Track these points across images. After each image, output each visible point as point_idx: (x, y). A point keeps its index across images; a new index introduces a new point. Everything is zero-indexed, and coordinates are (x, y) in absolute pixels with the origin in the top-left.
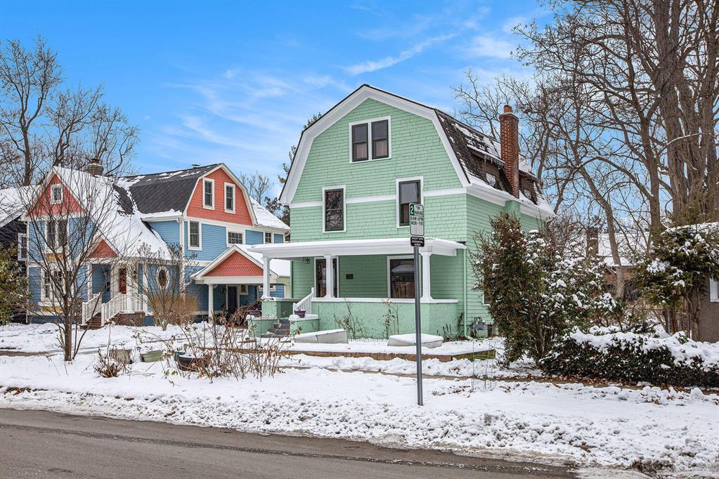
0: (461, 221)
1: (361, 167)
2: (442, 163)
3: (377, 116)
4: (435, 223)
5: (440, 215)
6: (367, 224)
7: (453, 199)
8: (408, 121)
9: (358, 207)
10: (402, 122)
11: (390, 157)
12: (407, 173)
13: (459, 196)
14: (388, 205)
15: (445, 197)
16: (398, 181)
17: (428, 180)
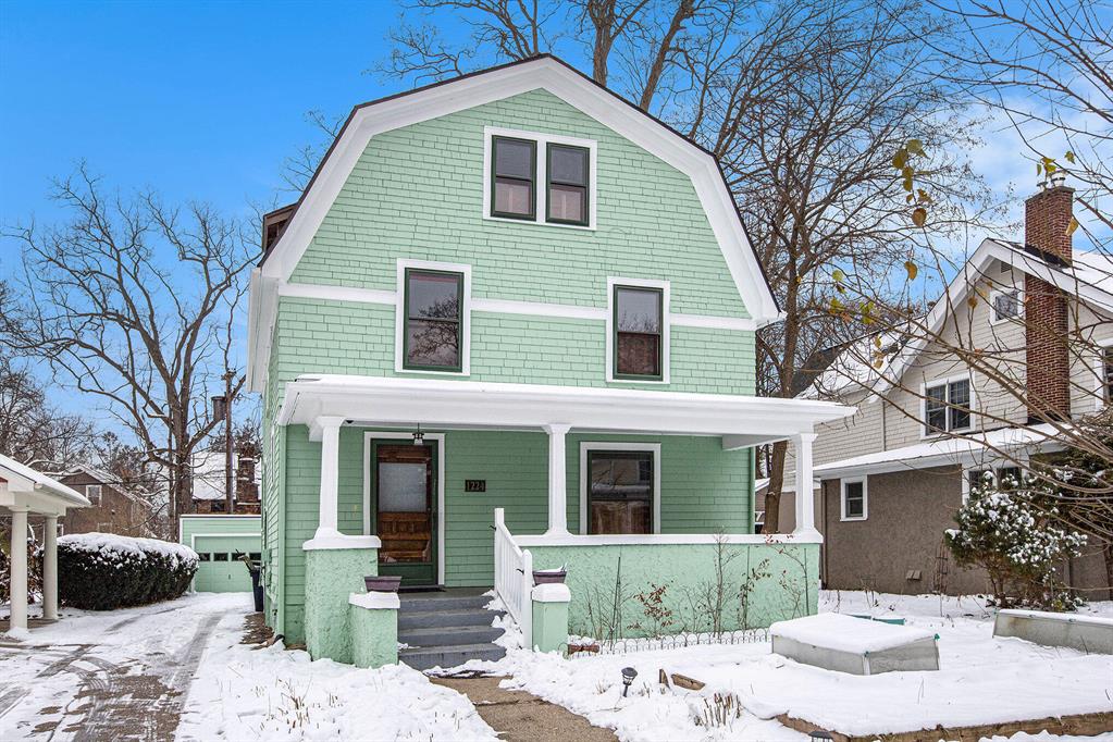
0: (744, 383)
1: (515, 232)
2: (709, 264)
3: (561, 131)
4: (691, 381)
5: (702, 367)
6: (528, 364)
7: (731, 340)
8: (636, 164)
9: (503, 323)
10: (623, 162)
11: (593, 226)
12: (634, 270)
13: (742, 334)
14: (586, 329)
15: (714, 332)
16: (612, 281)
17: (679, 292)
